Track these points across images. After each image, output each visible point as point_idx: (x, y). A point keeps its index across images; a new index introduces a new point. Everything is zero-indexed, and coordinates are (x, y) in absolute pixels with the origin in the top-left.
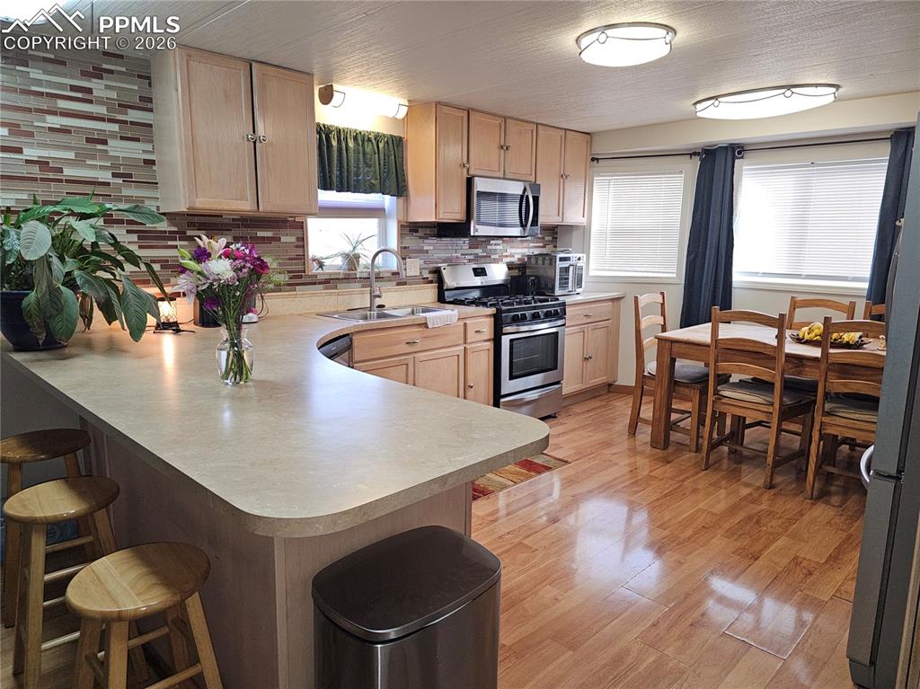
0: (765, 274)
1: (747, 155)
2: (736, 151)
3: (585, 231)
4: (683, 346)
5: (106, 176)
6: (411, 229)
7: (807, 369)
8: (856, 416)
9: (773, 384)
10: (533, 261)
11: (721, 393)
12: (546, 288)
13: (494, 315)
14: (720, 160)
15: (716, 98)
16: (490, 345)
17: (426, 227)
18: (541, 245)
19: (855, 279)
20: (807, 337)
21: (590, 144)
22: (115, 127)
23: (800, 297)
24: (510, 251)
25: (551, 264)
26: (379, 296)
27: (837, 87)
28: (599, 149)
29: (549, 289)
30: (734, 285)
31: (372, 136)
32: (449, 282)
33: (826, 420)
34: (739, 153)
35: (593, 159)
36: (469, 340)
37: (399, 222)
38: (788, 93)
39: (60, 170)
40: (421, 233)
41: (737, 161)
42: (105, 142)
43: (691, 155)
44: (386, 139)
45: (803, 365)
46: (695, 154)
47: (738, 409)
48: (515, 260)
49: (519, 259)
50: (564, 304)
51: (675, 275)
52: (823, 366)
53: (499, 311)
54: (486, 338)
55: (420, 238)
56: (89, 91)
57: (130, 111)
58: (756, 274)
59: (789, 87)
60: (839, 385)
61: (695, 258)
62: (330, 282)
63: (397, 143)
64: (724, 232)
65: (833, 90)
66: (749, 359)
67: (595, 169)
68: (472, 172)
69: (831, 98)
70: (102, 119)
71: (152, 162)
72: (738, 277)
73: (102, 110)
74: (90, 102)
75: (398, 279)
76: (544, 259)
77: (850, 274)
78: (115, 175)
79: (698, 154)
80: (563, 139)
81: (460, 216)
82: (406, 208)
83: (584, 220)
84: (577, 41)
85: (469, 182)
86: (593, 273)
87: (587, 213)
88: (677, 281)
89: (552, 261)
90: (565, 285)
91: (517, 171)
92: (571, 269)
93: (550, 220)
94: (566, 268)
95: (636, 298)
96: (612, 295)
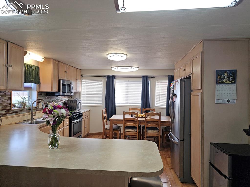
1: (116, 78)
2: (114, 77)
3: (80, 93)
4: (116, 121)
6: (40, 94)
7: (142, 123)
8: (153, 131)
9: (137, 127)
10: (69, 102)
11: (126, 131)
12: (74, 109)
13: (69, 118)
14: (111, 79)
15: (118, 67)
16: (68, 127)
17: (44, 93)
18: (69, 97)
19: (138, 104)
21: (81, 72)
23: (131, 108)
24: (63, 99)
25: (75, 102)
26: (35, 115)
28: (83, 73)
29: (75, 109)
30: (116, 106)
31: (32, 66)
33: (147, 133)
34: (115, 77)
35: (82, 76)
36: (64, 126)
37: (37, 92)
38: (131, 68)
40: (42, 95)
41: (115, 79)
44: (35, 67)
45: (141, 122)
46: (105, 77)
47: (130, 134)
48: (63, 102)
49: (64, 101)
50: (82, 113)
51: (102, 104)
52: (146, 122)
54: (68, 125)
55: (42, 96)
58: (119, 103)
59: (131, 67)
60: (149, 126)
61: (107, 100)
62: (18, 112)
63: (38, 68)
65: (138, 68)
66: (130, 122)
67: (82, 78)
68: (60, 78)
69: (137, 70)
75: (37, 109)
76: (73, 101)
77: (137, 103)
79: (106, 77)
80: (76, 70)
81: (57, 90)
82: (39, 87)
83: (80, 91)
84: (107, 55)
85: (59, 81)
86: (82, 104)
87: (81, 89)
88: (103, 105)
89: (76, 102)
90: (78, 108)
91: (68, 78)
92: (79, 104)
93: (74, 91)
94: (78, 103)
95: (102, 110)
96: (89, 110)
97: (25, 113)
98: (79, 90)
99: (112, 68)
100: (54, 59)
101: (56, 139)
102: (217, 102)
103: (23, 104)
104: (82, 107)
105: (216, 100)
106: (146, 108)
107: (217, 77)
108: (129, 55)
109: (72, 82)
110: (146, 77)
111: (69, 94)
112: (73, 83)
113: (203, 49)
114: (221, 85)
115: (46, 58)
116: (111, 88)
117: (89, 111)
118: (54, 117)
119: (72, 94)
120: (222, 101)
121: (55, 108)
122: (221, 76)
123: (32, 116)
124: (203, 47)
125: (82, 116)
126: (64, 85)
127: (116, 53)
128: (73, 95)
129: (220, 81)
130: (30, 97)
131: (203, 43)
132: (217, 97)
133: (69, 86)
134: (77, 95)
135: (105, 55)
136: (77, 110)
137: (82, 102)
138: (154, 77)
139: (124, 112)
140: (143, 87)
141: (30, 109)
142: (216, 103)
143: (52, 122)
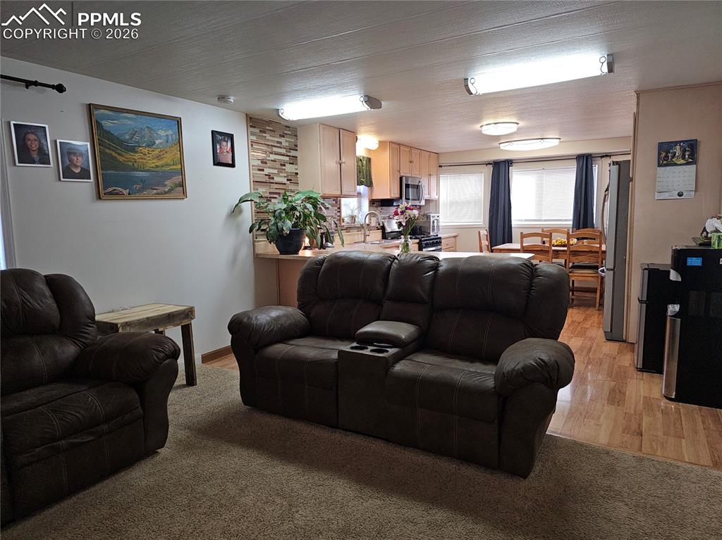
0: (526, 220)
1: (513, 164)
2: (509, 163)
3: (437, 202)
5: (284, 180)
6: (373, 202)
12: (425, 231)
13: (418, 243)
14: (502, 168)
15: (512, 142)
19: (565, 220)
20: (555, 244)
21: (438, 158)
22: (287, 159)
27: (560, 139)
28: (443, 161)
29: (427, 233)
30: (513, 226)
32: (388, 230)
34: (511, 164)
35: (440, 166)
37: (369, 199)
38: (542, 141)
39: (273, 178)
41: (510, 167)
42: (285, 165)
43: (487, 164)
46: (489, 164)
50: (440, 238)
51: (482, 223)
52: (568, 253)
53: (420, 240)
56: (281, 143)
57: (292, 151)
59: (542, 139)
63: (369, 161)
64: (507, 201)
65: (558, 140)
67: (440, 171)
68: (402, 174)
69: (558, 144)
70: (284, 155)
71: (297, 174)
72: (514, 223)
73: (283, 151)
74: (281, 148)
75: (370, 227)
78: (288, 180)
79: (491, 164)
80: (429, 156)
81: (398, 196)
82: (371, 192)
83: (437, 197)
84: (481, 127)
85: (401, 178)
86: (441, 224)
87: (438, 193)
88: (483, 226)
89: (428, 217)
90: (433, 229)
91: (415, 173)
92: (436, 221)
93: (426, 197)
94: (433, 222)
95: (479, 232)
96: (455, 234)
97: (354, 232)
98: (434, 196)
99: (501, 145)
100: (393, 143)
101: (407, 245)
102: (657, 196)
103: (353, 218)
104: (441, 230)
105: (656, 193)
106: (585, 226)
107: (659, 154)
108: (522, 124)
109: (422, 180)
110: (587, 157)
111: (417, 203)
112: (424, 183)
113: (638, 108)
114: (668, 168)
115: (381, 143)
116: (502, 187)
117: (455, 237)
118: (406, 218)
119: (423, 203)
120: (667, 194)
121: (407, 208)
122: (668, 152)
123: (365, 236)
124: (638, 104)
125: (441, 242)
126: (407, 186)
127: (496, 123)
128: (423, 206)
129: (665, 160)
130: (360, 207)
131: (638, 98)
132: (657, 188)
133: (417, 187)
134: (432, 205)
135: (477, 127)
136: (432, 234)
137: (441, 219)
138: (607, 156)
139: (522, 233)
140: (578, 182)
141: (362, 227)
142: (656, 198)
143: (404, 224)
